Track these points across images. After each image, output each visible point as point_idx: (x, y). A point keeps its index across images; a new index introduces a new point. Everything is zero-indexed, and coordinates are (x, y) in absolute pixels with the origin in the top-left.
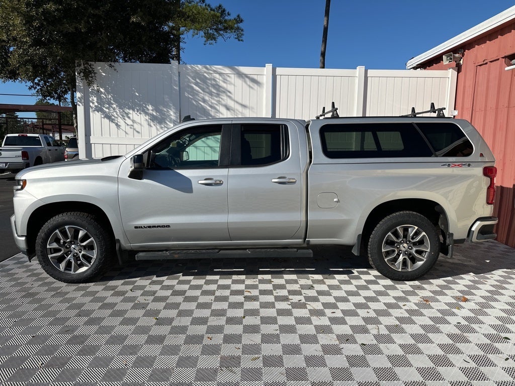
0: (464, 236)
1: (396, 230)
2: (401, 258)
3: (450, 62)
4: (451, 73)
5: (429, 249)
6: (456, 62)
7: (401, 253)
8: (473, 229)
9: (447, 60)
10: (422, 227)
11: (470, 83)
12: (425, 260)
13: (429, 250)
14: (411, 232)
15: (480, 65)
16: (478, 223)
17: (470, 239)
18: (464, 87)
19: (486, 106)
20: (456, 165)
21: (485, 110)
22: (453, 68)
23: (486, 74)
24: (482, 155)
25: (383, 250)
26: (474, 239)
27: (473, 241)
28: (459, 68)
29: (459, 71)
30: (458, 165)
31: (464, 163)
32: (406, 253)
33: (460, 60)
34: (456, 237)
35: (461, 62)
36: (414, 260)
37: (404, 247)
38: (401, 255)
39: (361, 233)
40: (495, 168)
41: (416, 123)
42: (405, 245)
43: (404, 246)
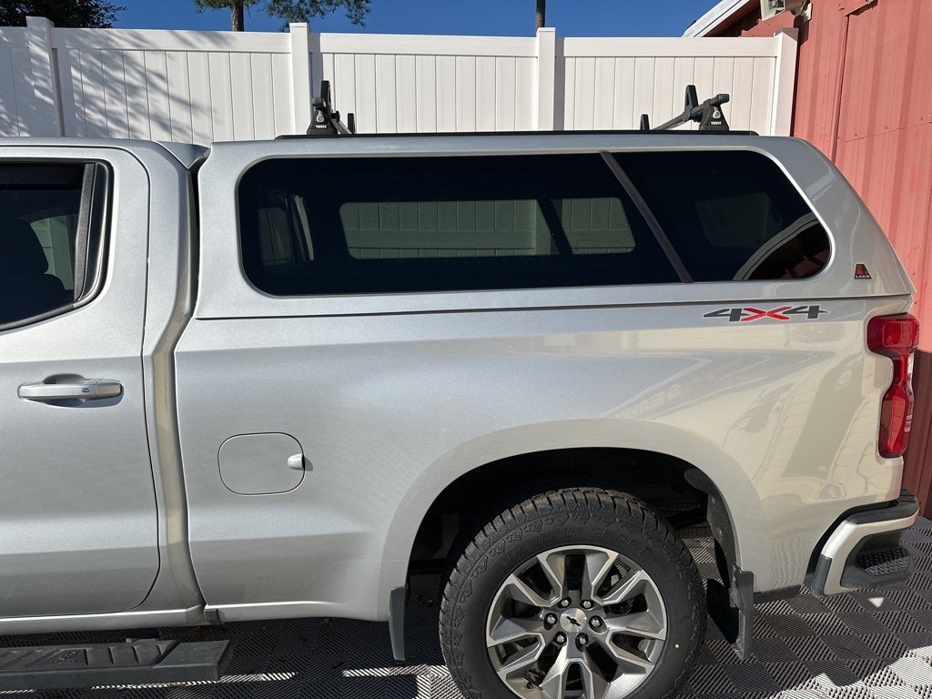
0: (796, 575)
1: (538, 564)
2: (562, 663)
3: (777, 12)
4: (782, 45)
5: (664, 631)
6: (794, 13)
7: (562, 644)
8: (829, 551)
9: (771, 7)
10: (634, 553)
11: (829, 66)
12: (649, 668)
13: (662, 634)
14: (596, 571)
15: (857, 12)
16: (846, 529)
17: (817, 584)
18: (816, 77)
19: (872, 125)
20: (761, 313)
21: (871, 135)
22: (786, 31)
23: (873, 33)
24: (861, 272)
25: (490, 642)
26: (833, 585)
27: (825, 593)
28: (801, 30)
29: (801, 39)
30: (772, 314)
31: (794, 306)
32: (583, 641)
33: (805, 8)
34: (762, 584)
35: (808, 12)
36: (608, 669)
37: (573, 622)
38: (564, 651)
39: (402, 582)
40: (912, 320)
41: (614, 155)
42: (579, 614)
43: (575, 619)
